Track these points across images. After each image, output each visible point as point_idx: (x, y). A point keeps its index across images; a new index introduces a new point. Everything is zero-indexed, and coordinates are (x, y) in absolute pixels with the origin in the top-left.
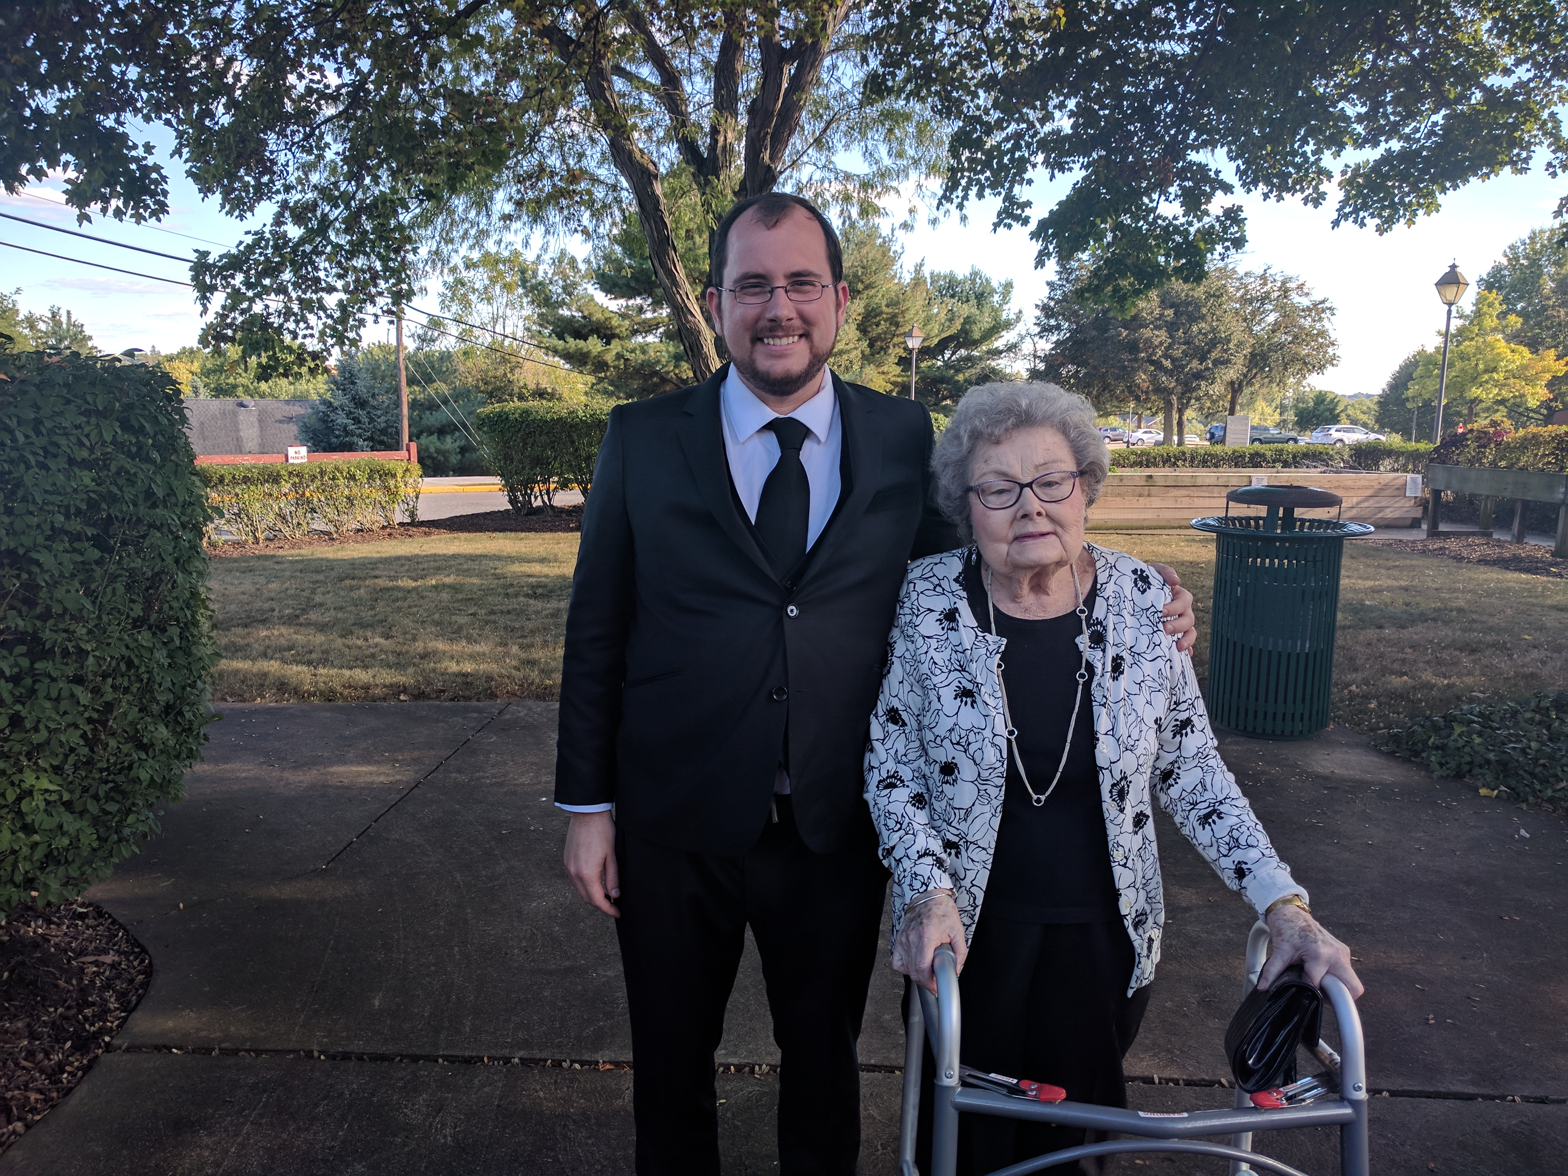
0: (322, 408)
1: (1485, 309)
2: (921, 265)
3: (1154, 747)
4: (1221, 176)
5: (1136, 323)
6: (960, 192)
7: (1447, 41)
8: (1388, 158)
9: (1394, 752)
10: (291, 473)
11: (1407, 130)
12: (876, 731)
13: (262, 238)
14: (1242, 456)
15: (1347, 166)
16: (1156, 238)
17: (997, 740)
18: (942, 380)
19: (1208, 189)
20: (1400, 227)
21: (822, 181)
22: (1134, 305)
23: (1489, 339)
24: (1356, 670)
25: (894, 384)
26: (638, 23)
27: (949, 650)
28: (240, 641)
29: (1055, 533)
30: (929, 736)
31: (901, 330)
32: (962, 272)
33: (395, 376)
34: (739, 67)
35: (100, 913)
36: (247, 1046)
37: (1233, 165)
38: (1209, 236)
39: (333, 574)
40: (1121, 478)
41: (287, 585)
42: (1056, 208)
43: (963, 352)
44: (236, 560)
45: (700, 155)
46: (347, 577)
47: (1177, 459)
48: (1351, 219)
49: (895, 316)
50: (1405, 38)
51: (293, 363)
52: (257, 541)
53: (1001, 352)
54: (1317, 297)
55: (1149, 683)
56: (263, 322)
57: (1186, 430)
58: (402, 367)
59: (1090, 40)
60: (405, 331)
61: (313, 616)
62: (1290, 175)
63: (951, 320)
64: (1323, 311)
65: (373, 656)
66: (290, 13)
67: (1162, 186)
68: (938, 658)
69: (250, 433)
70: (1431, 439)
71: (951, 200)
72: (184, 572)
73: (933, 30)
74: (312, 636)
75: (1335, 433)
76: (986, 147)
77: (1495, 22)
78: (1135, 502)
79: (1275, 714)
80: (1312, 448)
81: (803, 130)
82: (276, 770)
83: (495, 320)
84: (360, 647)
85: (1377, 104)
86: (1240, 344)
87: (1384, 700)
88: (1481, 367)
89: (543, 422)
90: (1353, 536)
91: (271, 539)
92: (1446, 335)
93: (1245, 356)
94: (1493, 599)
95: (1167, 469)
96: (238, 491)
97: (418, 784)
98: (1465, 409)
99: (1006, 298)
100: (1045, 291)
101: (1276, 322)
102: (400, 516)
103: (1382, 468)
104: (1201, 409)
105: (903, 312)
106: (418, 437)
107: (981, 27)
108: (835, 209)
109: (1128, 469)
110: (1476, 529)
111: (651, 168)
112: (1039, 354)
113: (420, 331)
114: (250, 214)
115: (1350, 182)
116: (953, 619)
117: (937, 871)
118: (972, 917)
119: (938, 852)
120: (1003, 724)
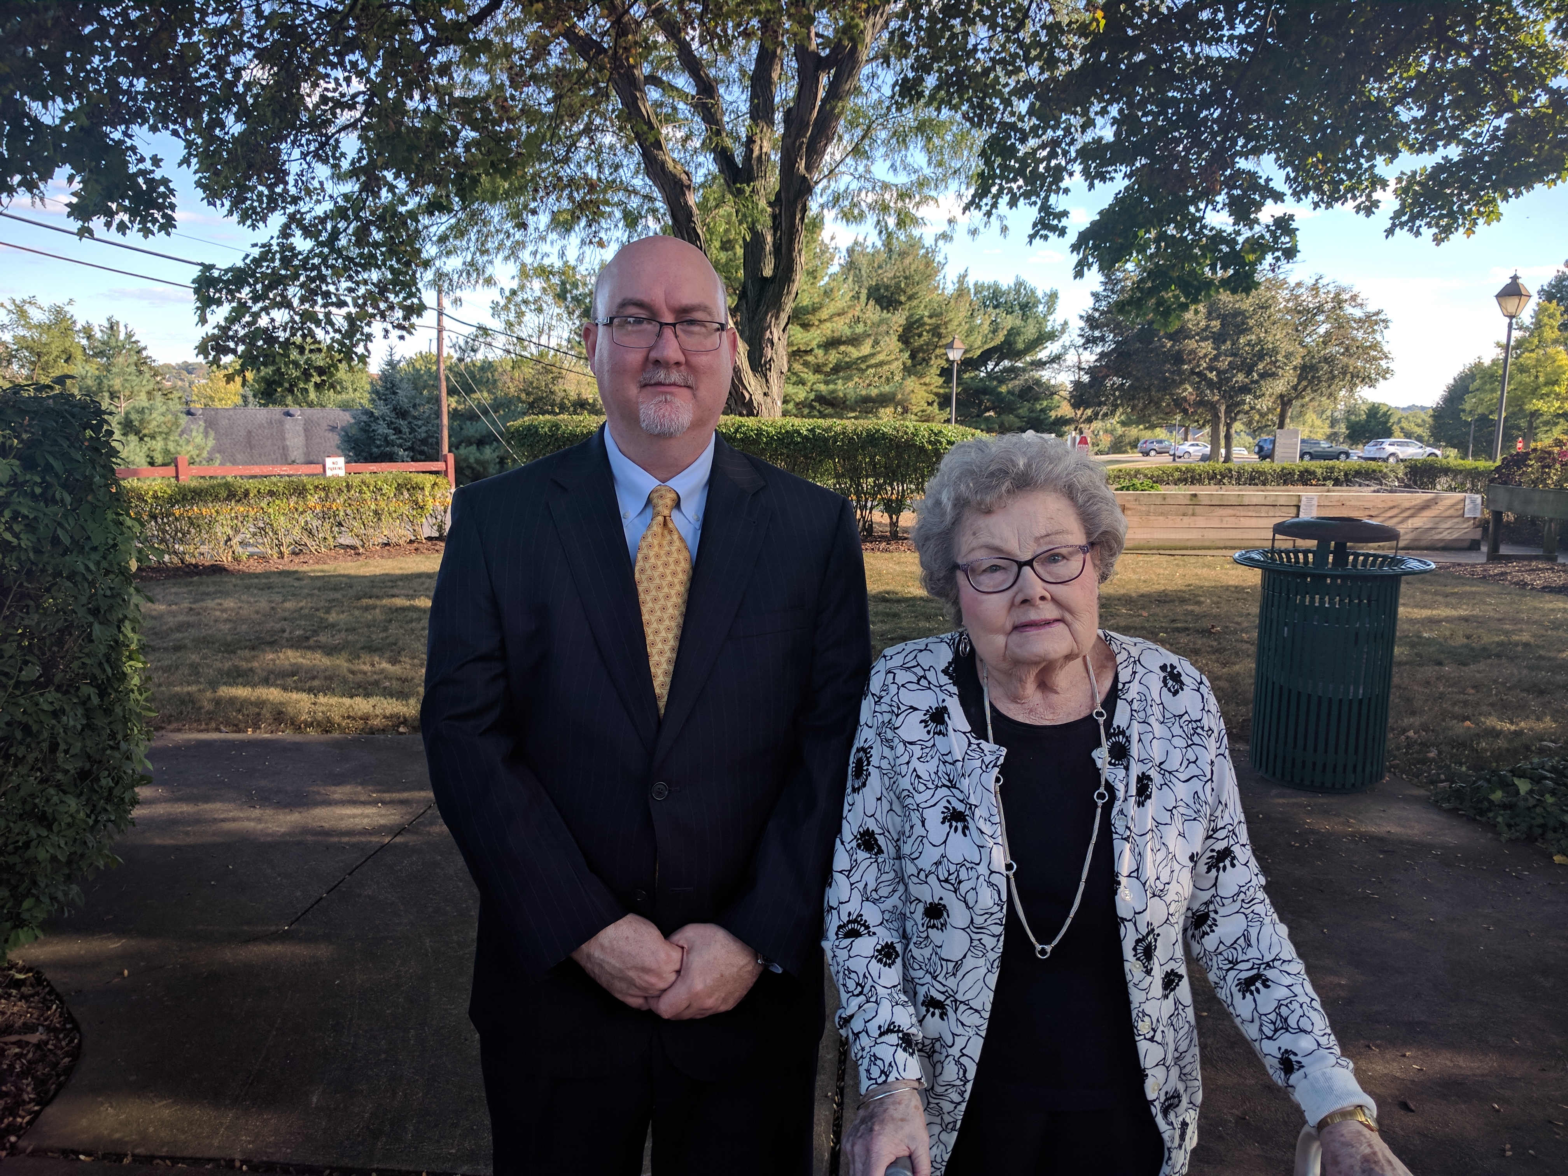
0: (365, 418)
1: (1546, 320)
2: (965, 276)
3: (1187, 889)
4: (1271, 184)
5: (1182, 334)
6: (987, 201)
7: (1509, 42)
8: (1446, 166)
9: (1457, 810)
10: (316, 487)
11: (1467, 135)
12: (841, 861)
13: (270, 251)
14: (1291, 473)
15: (1402, 173)
16: (1202, 248)
17: (995, 879)
18: (985, 391)
19: (1257, 198)
20: (1458, 236)
21: (860, 190)
22: (1180, 317)
23: (1551, 350)
24: (1413, 713)
25: (936, 394)
26: (673, 31)
27: (935, 761)
28: (244, 665)
29: (1062, 620)
30: (910, 869)
31: (944, 342)
32: (1006, 282)
33: (437, 387)
34: (775, 76)
35: (39, 980)
36: (164, 1151)
37: (1282, 174)
38: (1258, 247)
39: (352, 592)
40: (1164, 497)
41: (302, 604)
42: (1098, 217)
43: (1006, 363)
44: (257, 576)
45: (736, 165)
46: (365, 596)
47: (1223, 476)
48: (1406, 228)
49: (938, 326)
50: (1465, 39)
51: (298, 378)
52: (281, 555)
53: (1045, 363)
54: (1371, 308)
55: (1182, 810)
56: (268, 336)
57: (1234, 442)
58: (443, 378)
59: (1133, 45)
60: (446, 342)
61: (323, 638)
62: (1342, 181)
63: (994, 331)
64: (1376, 323)
65: (376, 683)
66: (305, 19)
67: (1207, 195)
68: (922, 769)
69: (295, 441)
70: (1491, 457)
71: (979, 207)
72: (105, 623)
73: (966, 34)
74: (319, 660)
75: (1388, 447)
76: (1020, 154)
77: (1560, 23)
78: (1178, 521)
79: (1325, 765)
80: (1365, 464)
81: (840, 138)
82: (257, 812)
83: (541, 332)
84: (365, 673)
85: (1434, 108)
86: (1289, 355)
87: (1444, 748)
88: (1541, 379)
89: (573, 435)
90: (1413, 573)
91: (297, 554)
92: (1506, 348)
93: (1295, 368)
94: (1561, 633)
95: (1213, 487)
96: (263, 505)
97: (400, 830)
98: (1523, 423)
99: (1051, 308)
100: (1090, 302)
101: (1328, 334)
102: (428, 530)
103: (1438, 487)
104: (1249, 424)
105: (946, 323)
106: (457, 448)
107: (1016, 30)
108: (871, 218)
109: (1172, 487)
110: (1539, 552)
111: (684, 177)
112: (1084, 365)
113: (462, 343)
114: (261, 224)
115: (1405, 190)
116: (942, 721)
117: (901, 1056)
118: (962, 1094)
119: (905, 1027)
120: (1000, 857)
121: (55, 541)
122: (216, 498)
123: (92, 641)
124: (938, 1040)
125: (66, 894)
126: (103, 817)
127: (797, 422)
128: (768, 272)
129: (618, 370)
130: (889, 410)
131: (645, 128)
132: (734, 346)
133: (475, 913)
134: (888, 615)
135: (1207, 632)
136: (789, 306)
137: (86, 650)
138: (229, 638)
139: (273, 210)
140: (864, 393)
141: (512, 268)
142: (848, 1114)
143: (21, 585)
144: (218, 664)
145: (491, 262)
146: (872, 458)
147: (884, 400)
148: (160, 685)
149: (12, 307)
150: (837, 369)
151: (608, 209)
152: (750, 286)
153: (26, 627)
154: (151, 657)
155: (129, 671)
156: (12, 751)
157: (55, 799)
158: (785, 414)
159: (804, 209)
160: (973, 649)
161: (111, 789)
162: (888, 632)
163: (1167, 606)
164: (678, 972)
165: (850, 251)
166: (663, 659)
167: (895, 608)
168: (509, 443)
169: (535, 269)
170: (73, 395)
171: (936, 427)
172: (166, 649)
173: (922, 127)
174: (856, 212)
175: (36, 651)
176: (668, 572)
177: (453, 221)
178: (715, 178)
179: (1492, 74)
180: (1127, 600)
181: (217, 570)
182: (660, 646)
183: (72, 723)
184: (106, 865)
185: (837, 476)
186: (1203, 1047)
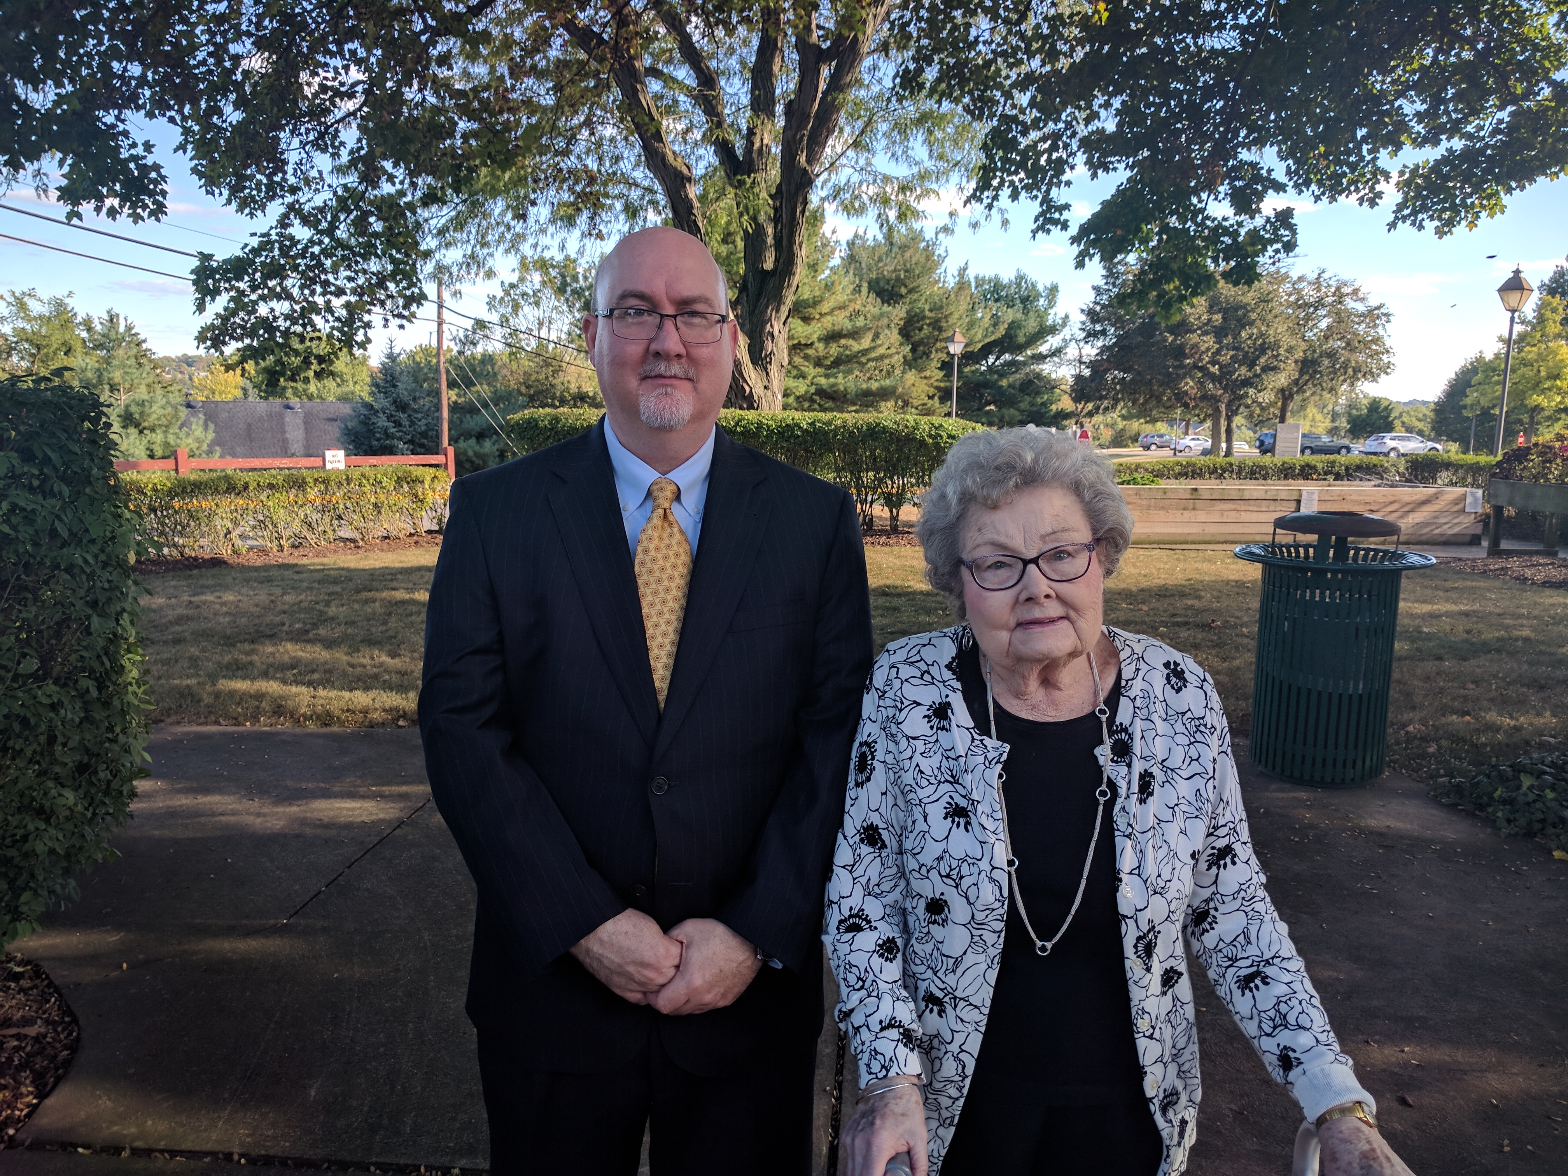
0: (364, 411)
1: (1548, 314)
2: (965, 269)
3: (1188, 886)
4: (1274, 175)
5: (1183, 327)
6: (988, 193)
7: (1512, 35)
8: (1449, 159)
9: (1457, 805)
10: (316, 480)
11: (1470, 128)
12: (843, 855)
13: (268, 240)
14: (1292, 468)
15: (1405, 166)
16: (1204, 239)
17: (996, 874)
18: (986, 385)
19: (1260, 188)
20: (1461, 229)
21: (861, 183)
22: (1180, 310)
23: (1553, 345)
24: (1413, 708)
25: (937, 388)
26: (676, 26)
27: (938, 756)
28: (244, 658)
29: (1066, 618)
30: (912, 864)
31: (945, 335)
32: (1007, 276)
33: (437, 380)
34: (776, 68)
35: (37, 972)
36: (162, 1145)
37: (1283, 165)
38: (1254, 235)
39: (352, 585)
40: (1165, 491)
41: (302, 597)
42: (1099, 209)
43: (1007, 357)
44: (256, 569)
45: (735, 157)
46: (365, 589)
47: (1224, 471)
48: (1408, 222)
49: (938, 320)
50: (1469, 32)
52: (281, 548)
53: (1045, 357)
54: (1373, 302)
55: (1184, 808)
56: (269, 325)
57: (1235, 437)
58: (443, 371)
59: (1135, 38)
60: (446, 335)
61: (322, 631)
62: (1344, 174)
63: (995, 325)
64: (1378, 317)
65: (375, 677)
66: (304, 8)
67: (1210, 186)
68: (925, 764)
69: (295, 434)
70: (1492, 452)
71: (980, 200)
72: (103, 615)
73: (968, 26)
74: (318, 653)
75: (1389, 442)
76: (1022, 147)
77: (1563, 16)
78: (1179, 516)
79: (1324, 760)
80: (1366, 459)
81: (841, 130)
82: (255, 805)
83: (541, 324)
84: (364, 666)
85: (1437, 101)
86: (1290, 350)
87: (1444, 743)
88: (1543, 374)
89: (573, 428)
90: (1413, 568)
91: (296, 547)
92: (1508, 342)
93: (1296, 362)
94: (1561, 627)
95: (1213, 481)
96: (263, 497)
97: (400, 824)
98: (1526, 418)
99: (1051, 302)
100: (1091, 296)
101: (1329, 328)
102: (428, 523)
103: (1439, 481)
104: (1250, 416)
105: (946, 317)
106: (456, 441)
107: (1018, 23)
108: (872, 212)
109: (1173, 481)
110: (1540, 547)
111: (685, 171)
112: (1085, 359)
113: (461, 334)
114: (259, 213)
115: (1408, 183)
116: (944, 716)
117: (902, 1050)
118: (960, 1089)
119: (906, 1022)
120: (1002, 852)
121: (53, 533)
122: (216, 491)
123: (90, 634)
124: (935, 1036)
125: (63, 887)
126: (101, 811)
127: (797, 415)
128: (769, 265)
129: (618, 363)
130: (890, 404)
131: (646, 119)
132: (735, 338)
133: (473, 907)
134: (887, 609)
135: (1207, 627)
136: (789, 299)
137: (84, 643)
138: (228, 632)
139: (272, 199)
140: (864, 386)
141: (513, 261)
142: (846, 1109)
143: (19, 578)
144: (217, 657)
145: (492, 255)
146: (873, 452)
147: (885, 394)
148: (160, 678)
149: (12, 300)
150: (837, 363)
151: (609, 202)
152: (751, 279)
153: (23, 620)
154: (150, 650)
155: (127, 664)
156: (10, 743)
157: (54, 792)
158: (785, 407)
159: (805, 202)
160: (975, 643)
161: (109, 783)
162: (889, 626)
163: (1168, 600)
164: (677, 967)
165: (851, 244)
166: (663, 653)
167: (896, 602)
168: (509, 436)
169: (535, 262)
170: (71, 387)
171: (936, 420)
172: (165, 642)
173: (922, 119)
174: (857, 205)
175: (34, 644)
176: (668, 565)
177: (453, 213)
178: (715, 169)
179: (1495, 67)
180: (1128, 595)
181: (217, 563)
182: (660, 639)
183: (70, 716)
184: (104, 859)
185: (838, 470)
186: (1202, 1042)
